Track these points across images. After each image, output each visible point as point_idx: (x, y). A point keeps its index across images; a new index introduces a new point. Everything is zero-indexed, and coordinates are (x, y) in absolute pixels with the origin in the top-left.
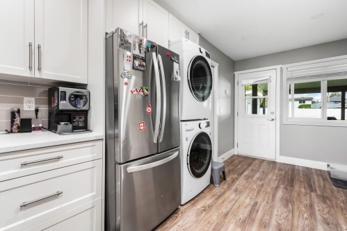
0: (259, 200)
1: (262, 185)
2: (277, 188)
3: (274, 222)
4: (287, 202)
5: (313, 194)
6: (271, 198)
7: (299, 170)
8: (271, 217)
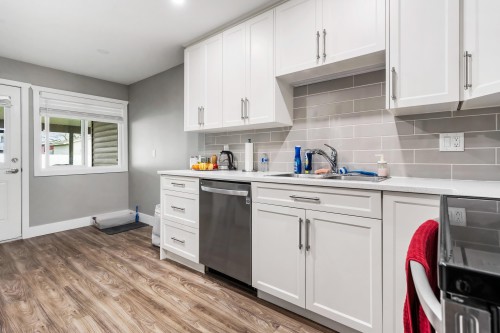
0: (66, 283)
1: (46, 270)
2: (68, 263)
3: (106, 287)
4: (94, 266)
5: (104, 248)
6: (75, 274)
7: (64, 236)
8: (99, 286)
